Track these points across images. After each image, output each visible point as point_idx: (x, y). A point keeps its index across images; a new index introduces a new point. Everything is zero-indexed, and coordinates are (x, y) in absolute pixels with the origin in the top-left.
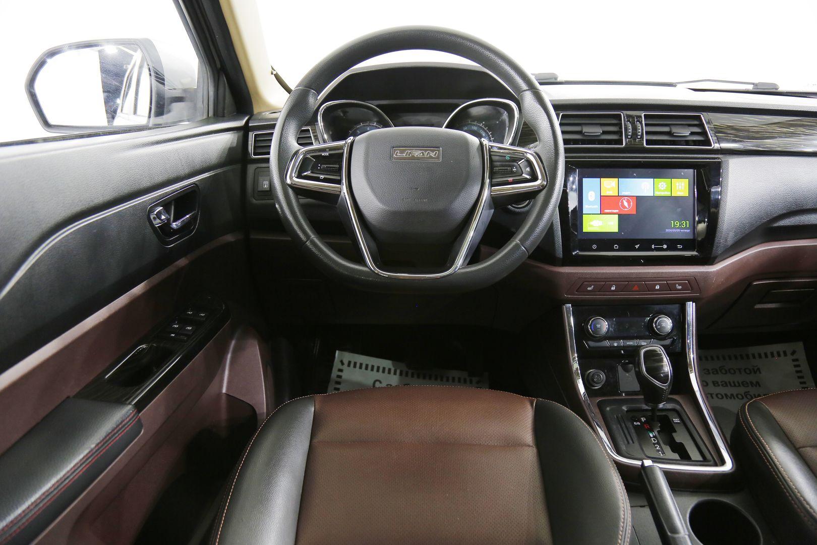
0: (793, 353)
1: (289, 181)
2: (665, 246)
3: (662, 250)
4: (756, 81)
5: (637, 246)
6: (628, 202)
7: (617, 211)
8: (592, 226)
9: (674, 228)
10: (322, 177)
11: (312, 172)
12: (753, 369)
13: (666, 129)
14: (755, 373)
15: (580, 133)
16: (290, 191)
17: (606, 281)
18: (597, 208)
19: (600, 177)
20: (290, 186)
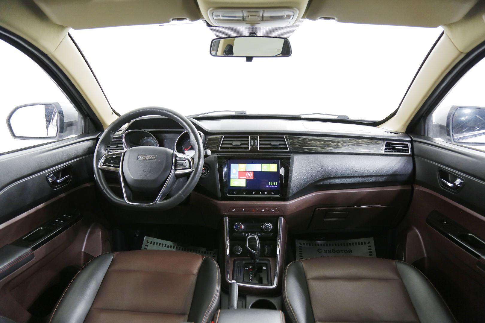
0: (369, 243)
1: (99, 167)
2: (266, 193)
3: (265, 194)
4: (339, 115)
5: (254, 193)
6: (250, 174)
7: (245, 178)
8: (234, 184)
9: (270, 185)
10: (112, 165)
11: (109, 163)
12: (349, 251)
13: (269, 143)
14: (349, 252)
15: (231, 144)
16: (100, 171)
17: (240, 207)
18: (236, 176)
19: (238, 163)
20: (100, 169)
